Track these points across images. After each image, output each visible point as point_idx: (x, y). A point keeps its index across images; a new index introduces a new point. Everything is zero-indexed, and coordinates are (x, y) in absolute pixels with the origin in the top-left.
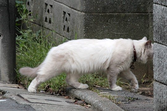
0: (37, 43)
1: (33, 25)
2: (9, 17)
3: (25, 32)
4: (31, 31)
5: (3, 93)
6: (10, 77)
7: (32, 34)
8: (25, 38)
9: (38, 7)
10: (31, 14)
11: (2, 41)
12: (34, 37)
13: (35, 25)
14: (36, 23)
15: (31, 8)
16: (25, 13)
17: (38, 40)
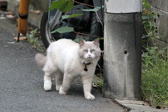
0: (163, 60)
1: (159, 42)
2: (135, 34)
3: (151, 49)
4: (157, 48)
5: (128, 110)
6: (135, 93)
7: (158, 51)
8: (151, 54)
9: (164, 25)
10: (158, 31)
11: (128, 58)
12: (160, 54)
13: (162, 41)
14: (162, 40)
15: (158, 24)
16: (152, 30)
17: (164, 57)
